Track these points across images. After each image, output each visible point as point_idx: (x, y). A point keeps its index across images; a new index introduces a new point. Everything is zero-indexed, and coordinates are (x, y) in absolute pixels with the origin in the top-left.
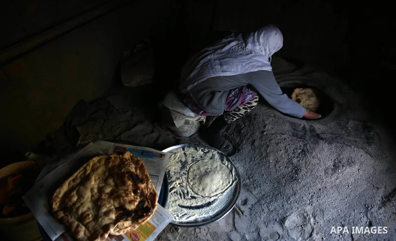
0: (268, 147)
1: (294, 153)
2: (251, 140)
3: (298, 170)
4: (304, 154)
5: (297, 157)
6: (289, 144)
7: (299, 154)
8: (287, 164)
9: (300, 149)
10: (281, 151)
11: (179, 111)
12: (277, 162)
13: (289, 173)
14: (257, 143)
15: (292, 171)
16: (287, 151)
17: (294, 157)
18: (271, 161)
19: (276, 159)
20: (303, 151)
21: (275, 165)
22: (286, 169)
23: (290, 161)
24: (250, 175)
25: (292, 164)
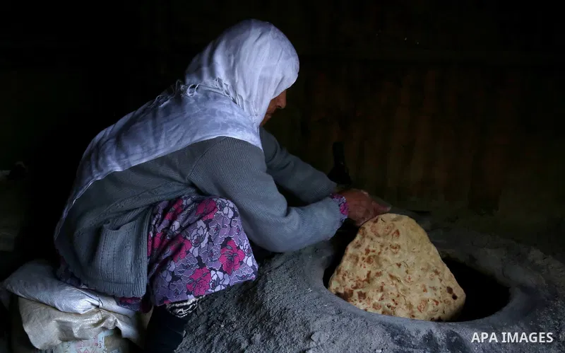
11: (43, 298)
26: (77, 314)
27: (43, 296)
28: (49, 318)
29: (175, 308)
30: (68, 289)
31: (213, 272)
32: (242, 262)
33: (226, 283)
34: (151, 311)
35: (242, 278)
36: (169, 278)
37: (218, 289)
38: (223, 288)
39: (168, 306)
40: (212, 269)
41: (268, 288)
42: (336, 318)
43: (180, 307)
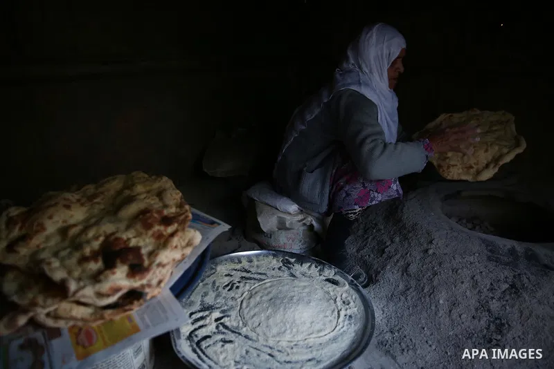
0: (435, 274)
1: (492, 290)
2: (402, 263)
3: (503, 325)
4: (515, 293)
5: (499, 299)
6: (481, 272)
7: (504, 292)
8: (477, 310)
9: (506, 282)
10: (462, 283)
11: (270, 203)
12: (454, 304)
13: (481, 331)
14: (413, 269)
15: (489, 326)
16: (475, 284)
17: (492, 298)
18: (441, 302)
19: (454, 299)
20: (513, 286)
21: (450, 311)
22: (476, 321)
23: (483, 306)
24: (395, 326)
25: (489, 311)
26: (290, 214)
27: (270, 201)
28: (273, 214)
29: (348, 213)
30: (285, 198)
31: (371, 192)
32: (390, 187)
33: (379, 199)
34: (332, 215)
35: (389, 197)
36: (344, 195)
37: (374, 203)
38: (377, 202)
39: (344, 213)
40: (370, 190)
41: (405, 210)
42: (449, 232)
43: (351, 214)
